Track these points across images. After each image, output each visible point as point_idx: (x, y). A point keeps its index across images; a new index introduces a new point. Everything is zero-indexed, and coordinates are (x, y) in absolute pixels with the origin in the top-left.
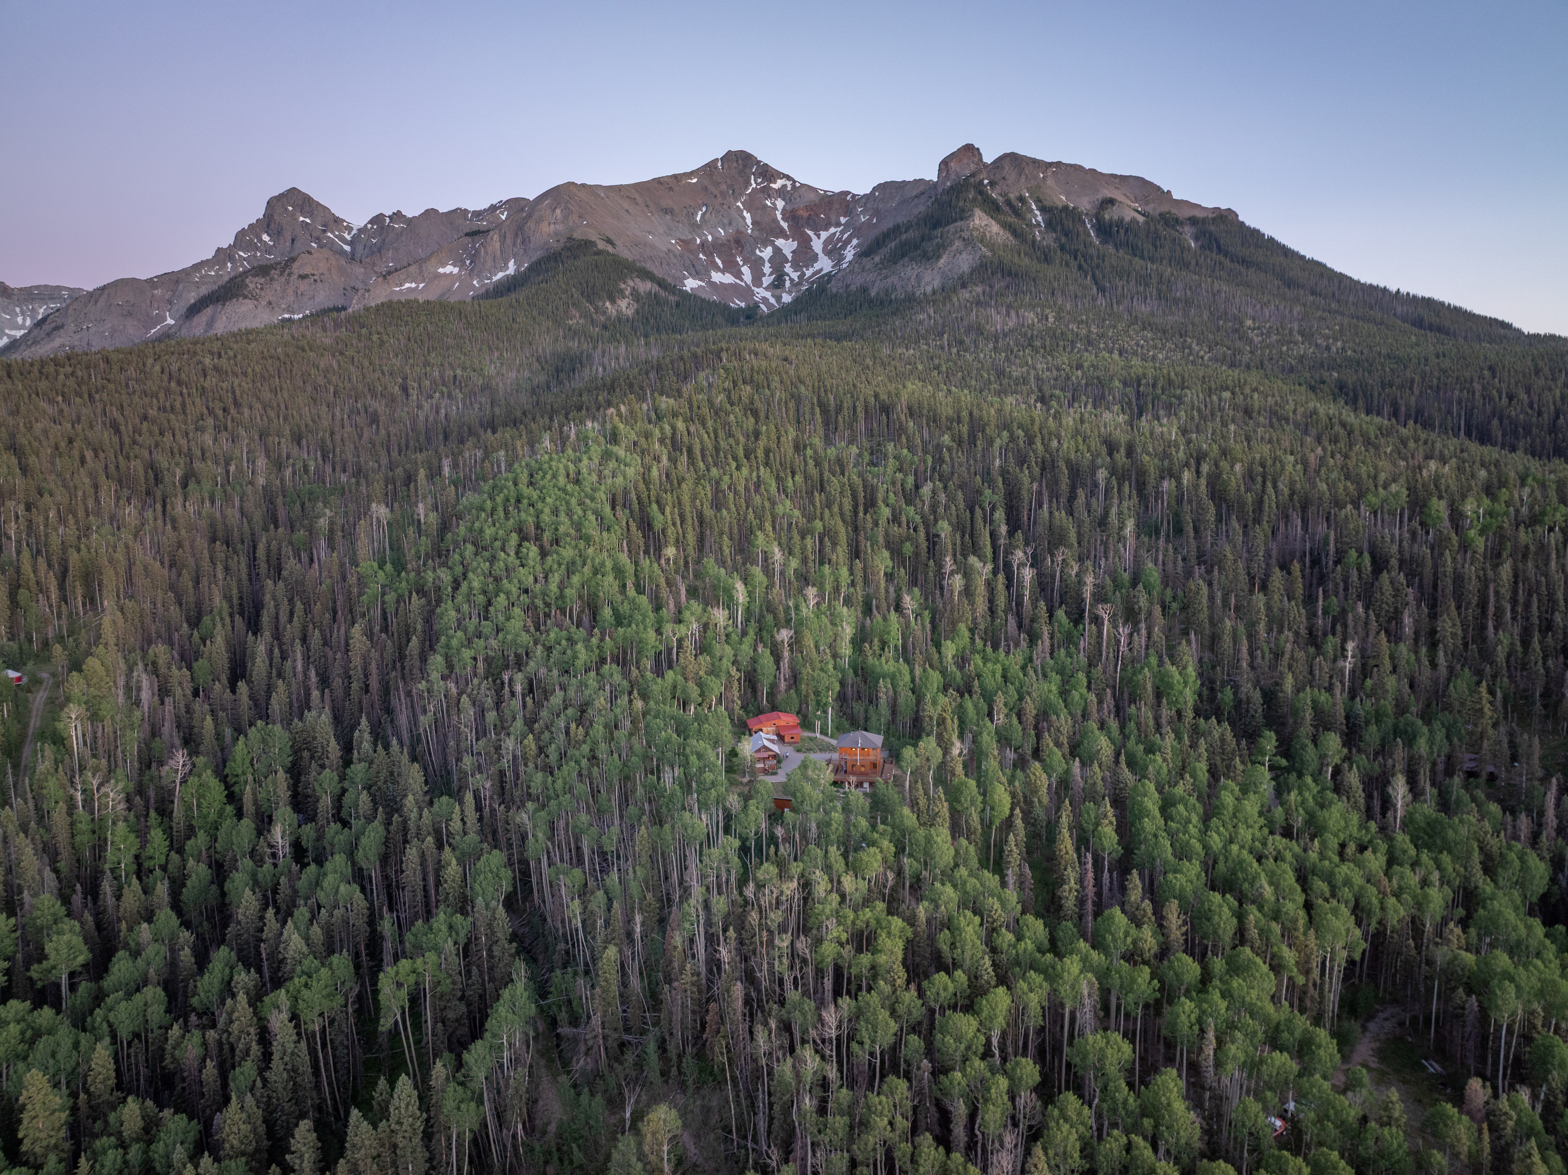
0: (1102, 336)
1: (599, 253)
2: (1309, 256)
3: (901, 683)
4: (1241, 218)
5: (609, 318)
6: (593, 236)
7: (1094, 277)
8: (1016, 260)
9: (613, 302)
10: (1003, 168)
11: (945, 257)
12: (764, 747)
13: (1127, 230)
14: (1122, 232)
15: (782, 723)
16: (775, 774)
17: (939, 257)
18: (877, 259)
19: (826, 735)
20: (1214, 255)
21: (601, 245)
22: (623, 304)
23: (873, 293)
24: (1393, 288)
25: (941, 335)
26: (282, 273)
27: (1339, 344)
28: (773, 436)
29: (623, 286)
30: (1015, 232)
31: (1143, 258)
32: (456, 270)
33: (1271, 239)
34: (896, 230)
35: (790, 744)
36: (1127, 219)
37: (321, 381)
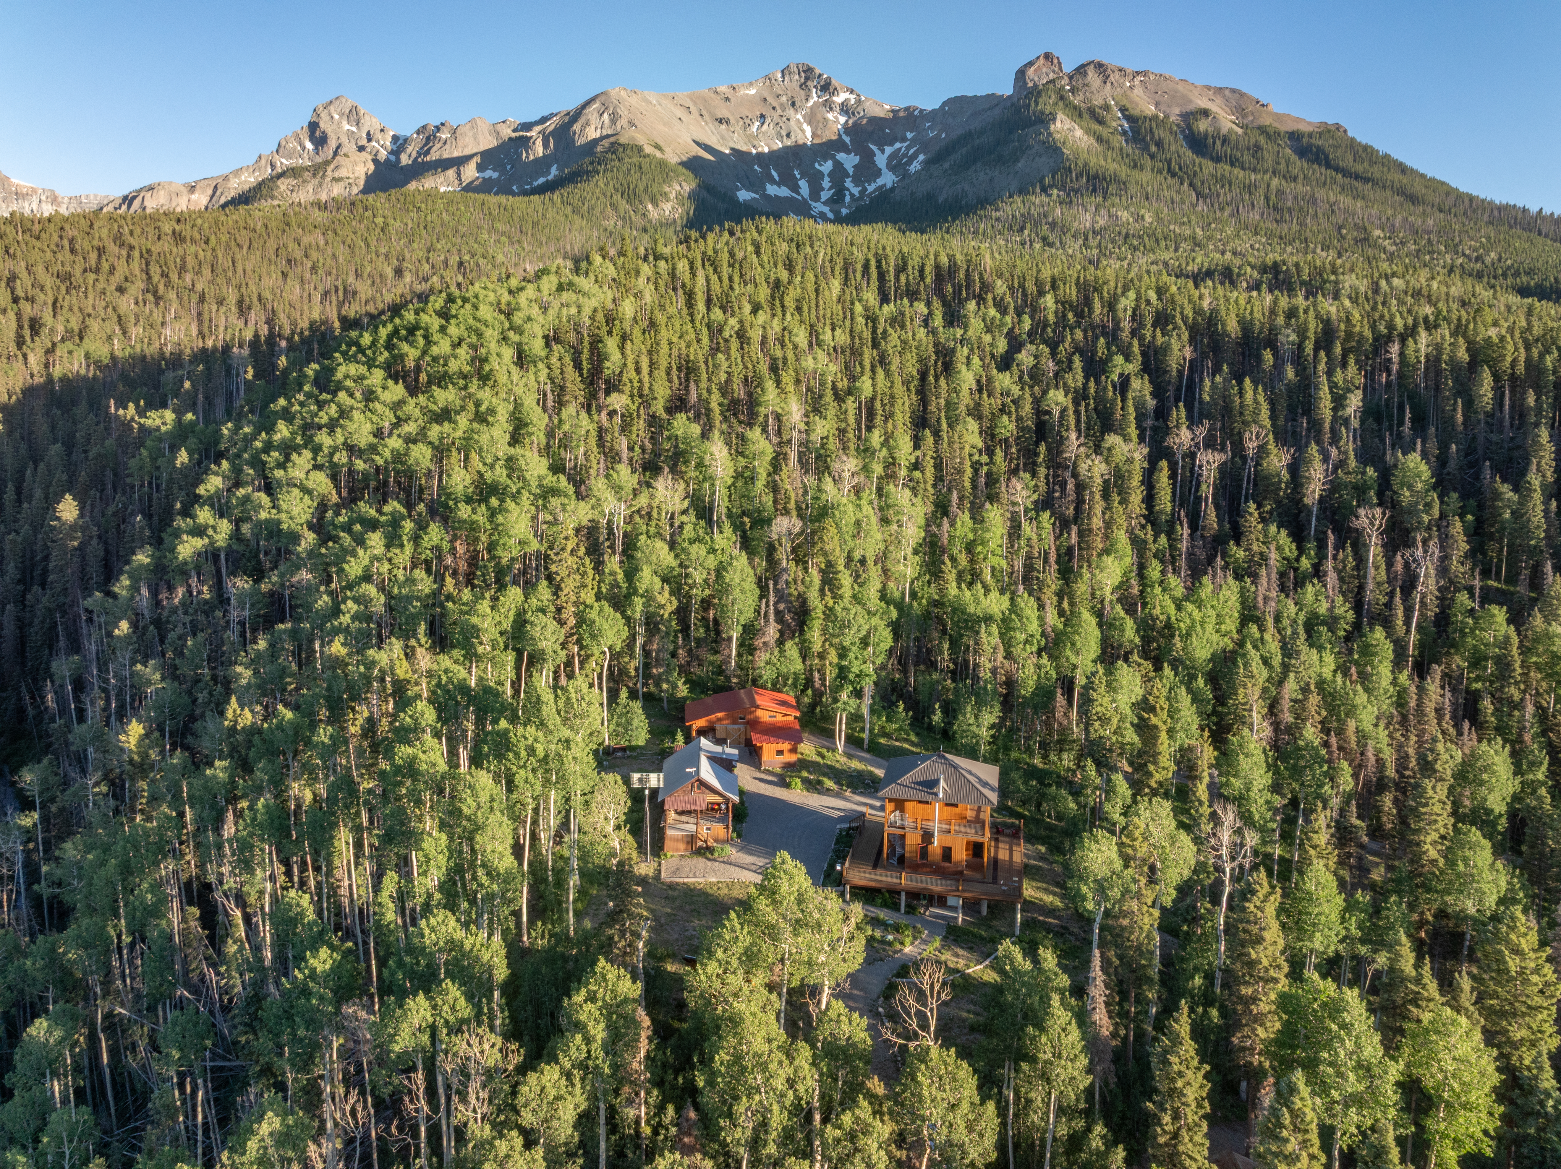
0: (1209, 239)
1: (646, 156)
2: (1430, 175)
4: (1350, 134)
5: (650, 221)
6: (641, 140)
7: (1191, 185)
8: (1103, 163)
9: (656, 205)
10: (1085, 74)
11: (1023, 161)
13: (1224, 142)
14: (1218, 143)
17: (1017, 160)
18: (946, 165)
20: (1323, 170)
21: (648, 150)
22: (667, 207)
23: (941, 199)
24: (1534, 209)
25: (1022, 229)
26: (314, 175)
29: (667, 189)
30: (1099, 139)
31: (1243, 169)
32: (495, 175)
33: (1387, 156)
34: (967, 137)
36: (1224, 131)
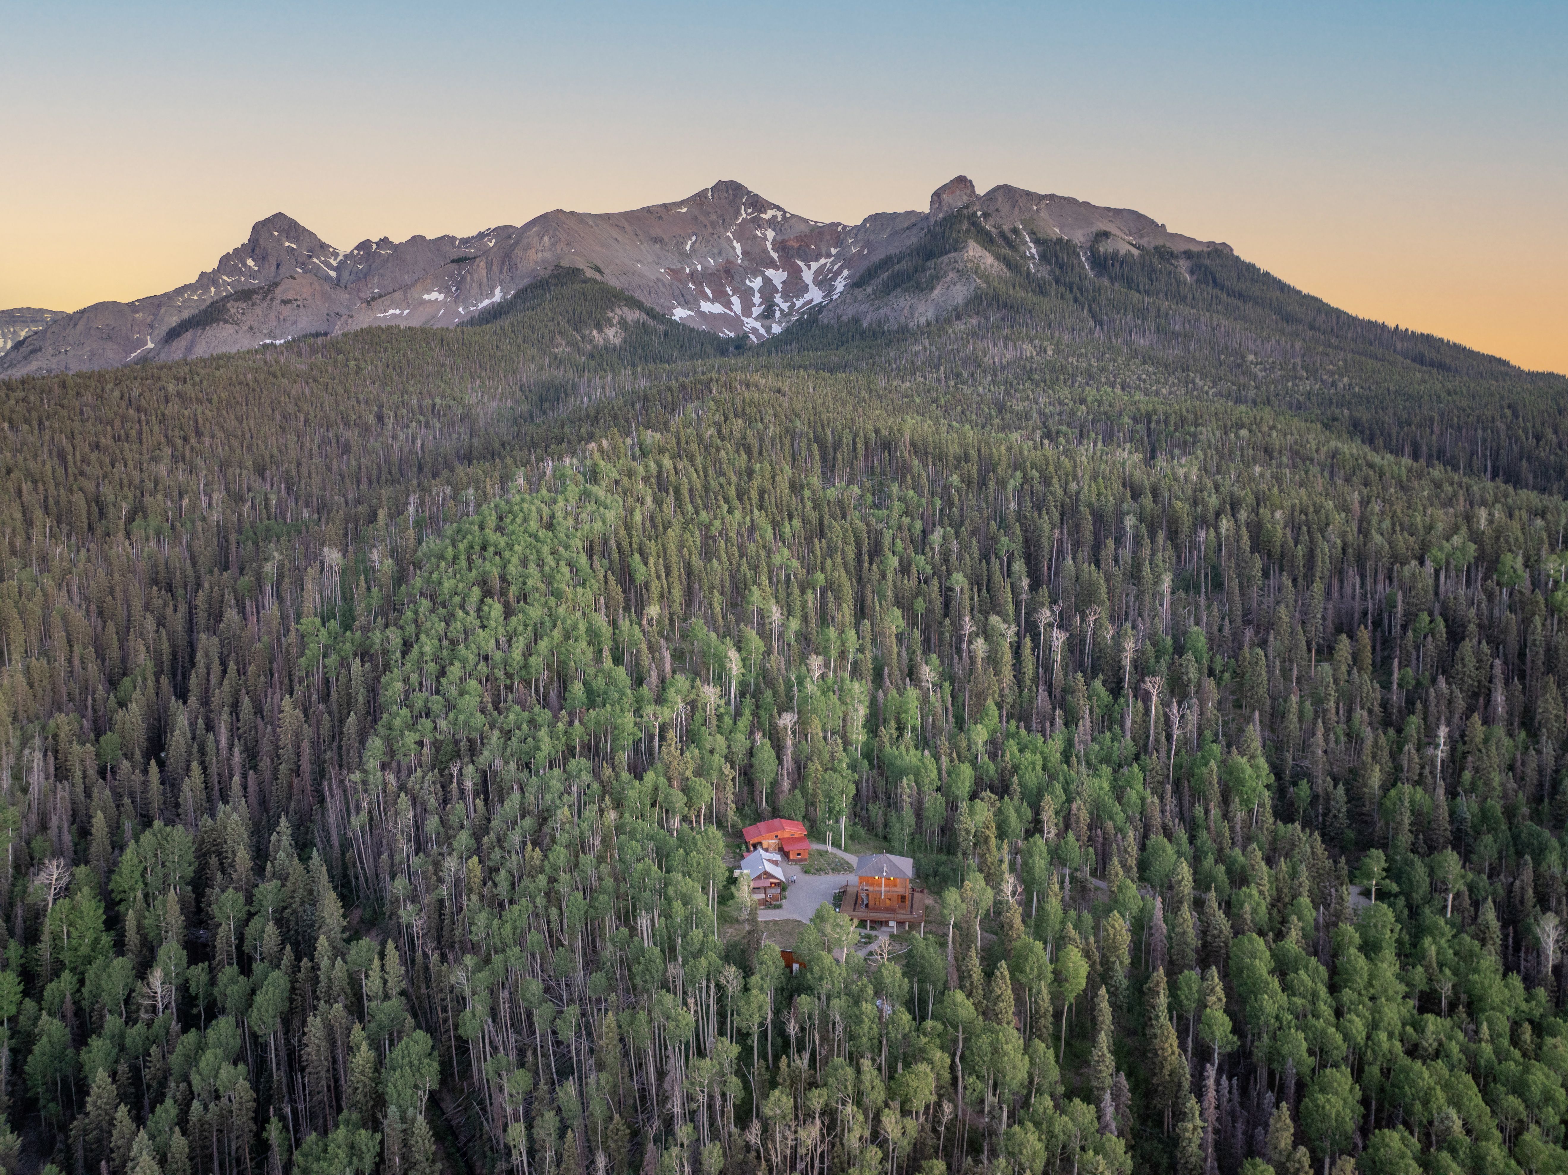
0: (1102, 369)
1: (587, 281)
2: (1305, 291)
3: (927, 781)
4: (1236, 253)
5: (596, 347)
6: (581, 265)
7: (1090, 310)
8: (1011, 292)
9: (600, 330)
10: (995, 200)
11: (939, 288)
12: (766, 873)
13: (1122, 264)
14: (1117, 265)
15: (786, 835)
16: (779, 907)
17: (933, 288)
18: (869, 290)
19: (839, 847)
20: (1210, 289)
21: (589, 273)
22: (610, 332)
23: (865, 325)
24: (1391, 325)
25: (938, 367)
26: (264, 298)
27: (1345, 380)
28: (768, 475)
29: (610, 314)
30: (1009, 264)
31: (1138, 291)
32: (441, 297)
33: (1267, 274)
34: (888, 261)
35: (796, 861)
36: (1122, 252)
37: (291, 409)
